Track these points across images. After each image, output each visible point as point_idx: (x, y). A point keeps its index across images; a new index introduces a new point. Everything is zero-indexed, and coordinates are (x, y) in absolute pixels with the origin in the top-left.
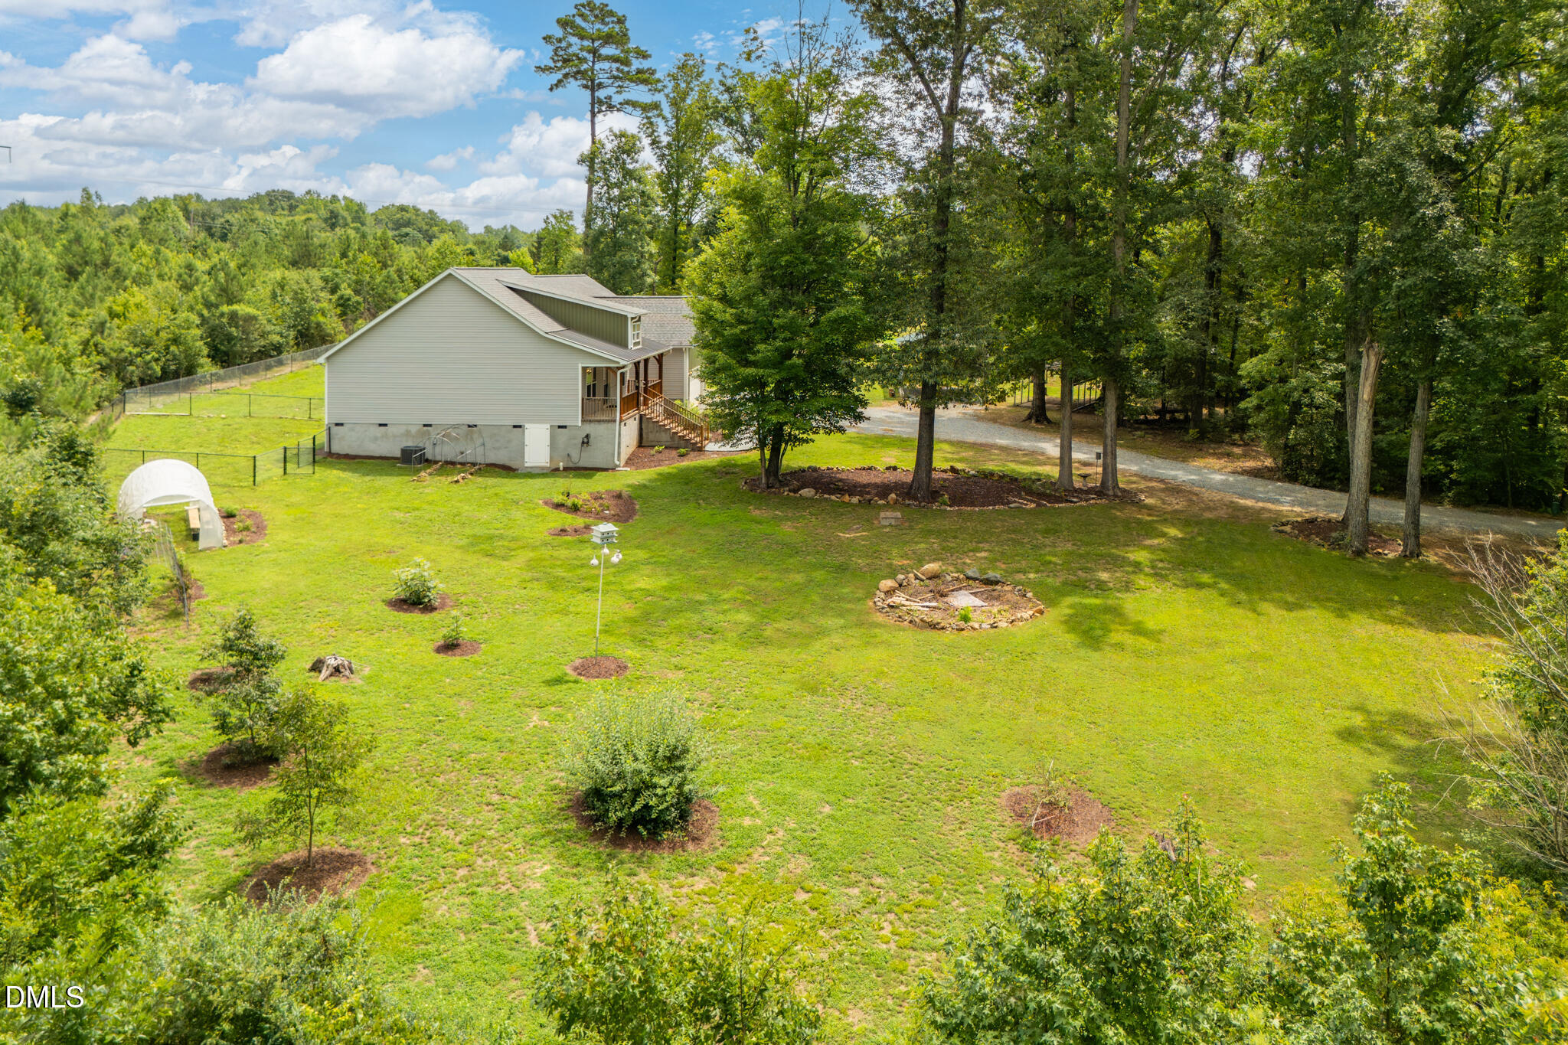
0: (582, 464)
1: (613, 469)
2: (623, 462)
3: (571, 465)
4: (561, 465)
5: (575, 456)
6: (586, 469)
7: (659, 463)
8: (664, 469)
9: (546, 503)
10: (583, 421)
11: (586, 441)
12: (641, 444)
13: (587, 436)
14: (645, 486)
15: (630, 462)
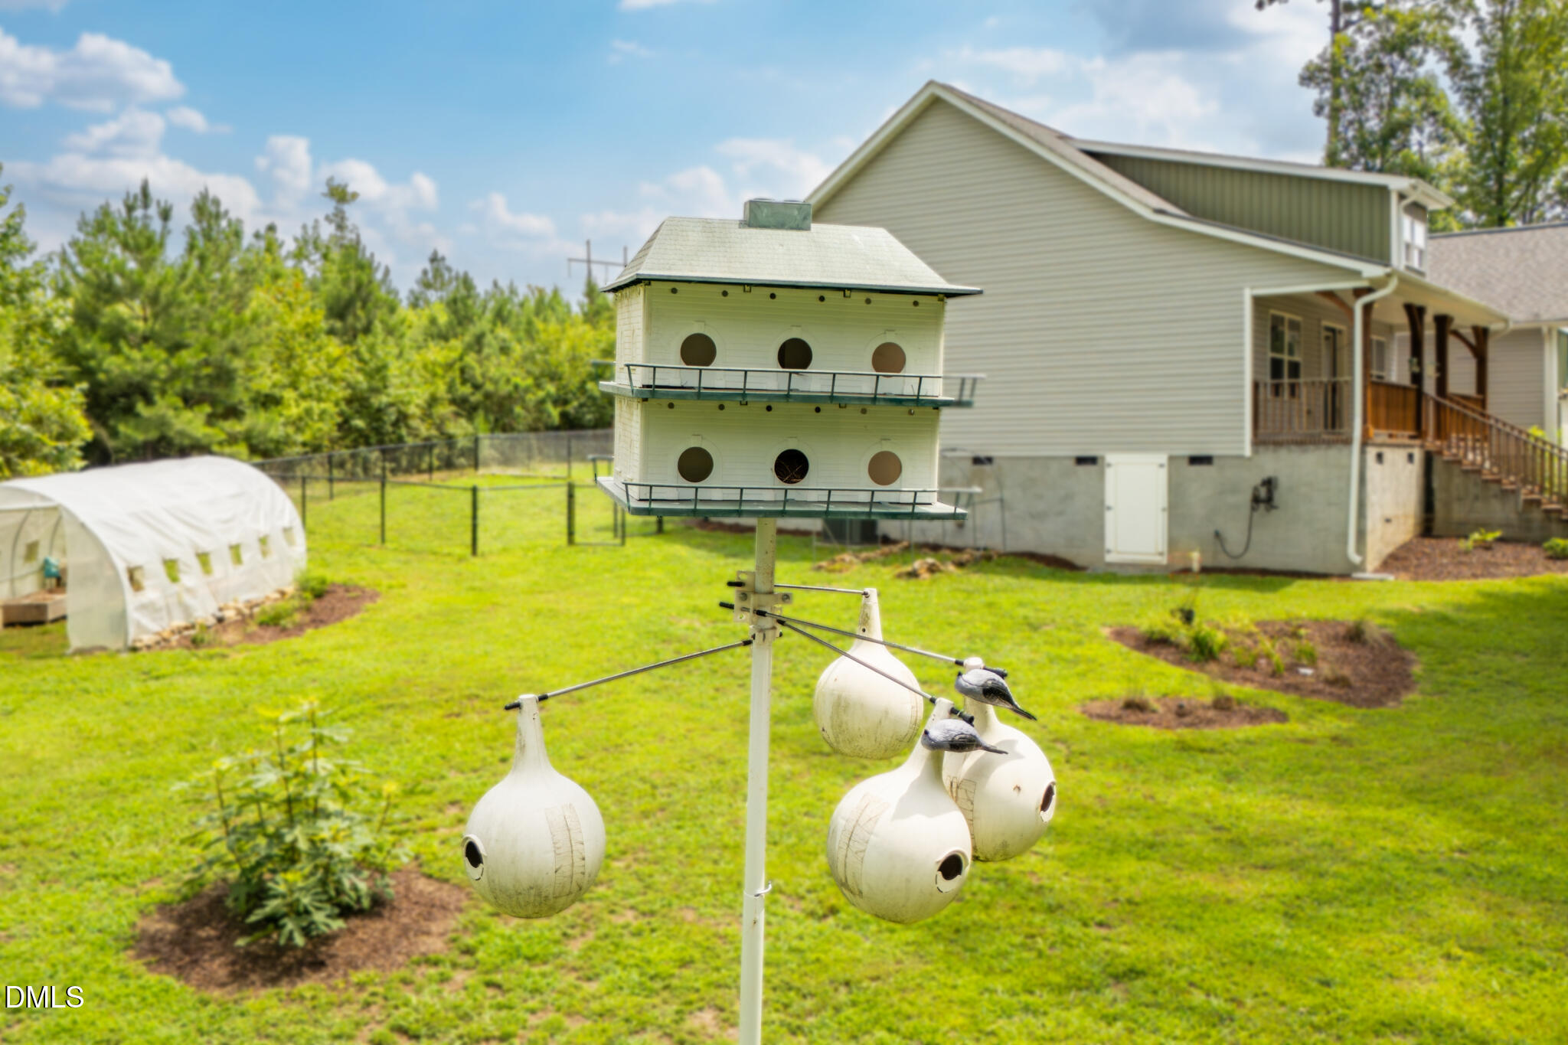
0: (1253, 560)
1: (1345, 576)
2: (1373, 561)
3: (1224, 561)
4: (1196, 559)
5: (1235, 536)
6: (1264, 572)
7: (1488, 570)
8: (1507, 585)
9: (1119, 635)
10: (1258, 442)
11: (1265, 496)
12: (1428, 527)
13: (1269, 483)
14: (1443, 619)
15: (1394, 562)
